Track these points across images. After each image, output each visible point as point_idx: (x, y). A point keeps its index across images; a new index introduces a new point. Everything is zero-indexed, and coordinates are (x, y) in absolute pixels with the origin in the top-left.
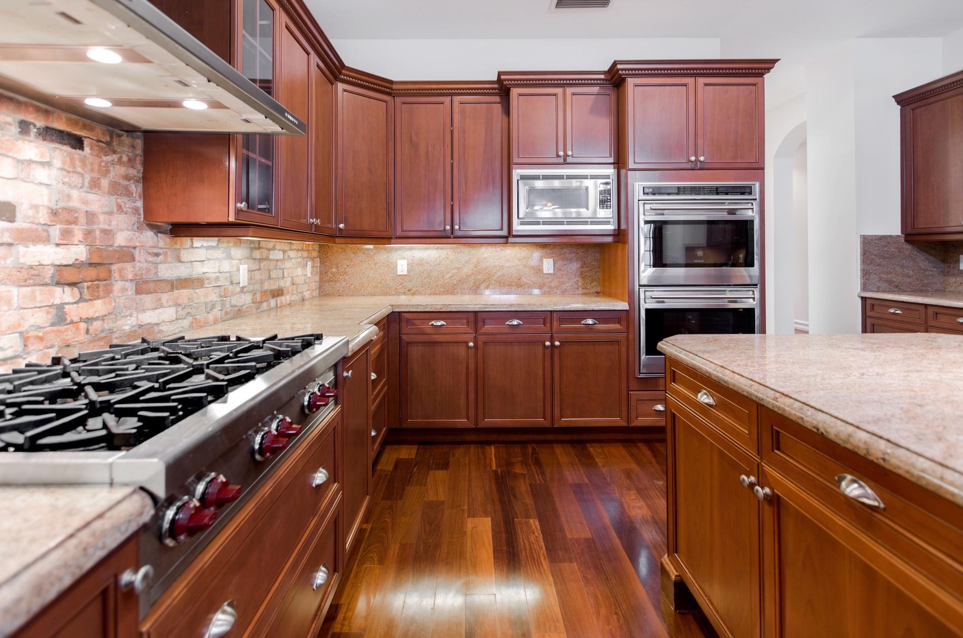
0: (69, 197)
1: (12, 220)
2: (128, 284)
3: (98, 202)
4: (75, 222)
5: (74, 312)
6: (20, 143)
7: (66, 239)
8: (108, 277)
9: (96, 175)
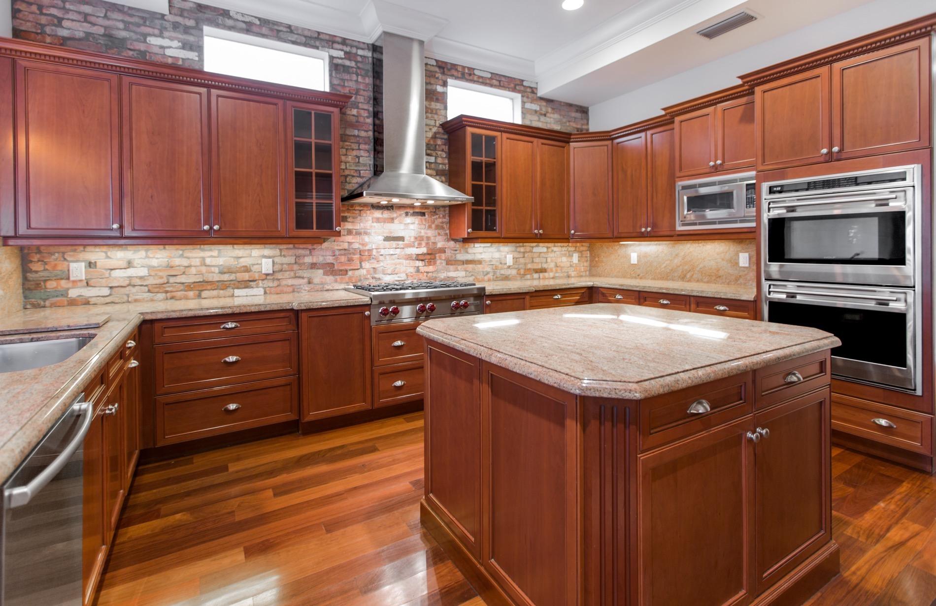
0: (421, 232)
1: (403, 241)
2: (443, 261)
3: (430, 233)
4: (423, 240)
5: (422, 269)
6: (406, 219)
7: (420, 245)
8: (435, 258)
9: (430, 224)
